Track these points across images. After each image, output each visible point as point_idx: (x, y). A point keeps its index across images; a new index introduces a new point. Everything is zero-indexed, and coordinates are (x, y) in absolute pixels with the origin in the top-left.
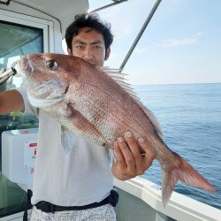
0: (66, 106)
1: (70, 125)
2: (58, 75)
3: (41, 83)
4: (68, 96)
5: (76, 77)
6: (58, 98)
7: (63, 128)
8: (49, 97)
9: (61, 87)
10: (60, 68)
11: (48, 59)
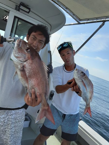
0: (22, 66)
1: (19, 73)
2: (27, 54)
3: (19, 53)
4: (25, 63)
5: (32, 59)
6: (21, 61)
7: (16, 72)
8: (18, 59)
9: (25, 58)
10: (29, 52)
11: (28, 46)
